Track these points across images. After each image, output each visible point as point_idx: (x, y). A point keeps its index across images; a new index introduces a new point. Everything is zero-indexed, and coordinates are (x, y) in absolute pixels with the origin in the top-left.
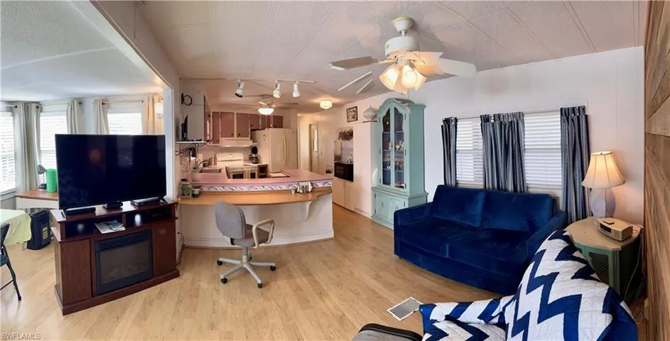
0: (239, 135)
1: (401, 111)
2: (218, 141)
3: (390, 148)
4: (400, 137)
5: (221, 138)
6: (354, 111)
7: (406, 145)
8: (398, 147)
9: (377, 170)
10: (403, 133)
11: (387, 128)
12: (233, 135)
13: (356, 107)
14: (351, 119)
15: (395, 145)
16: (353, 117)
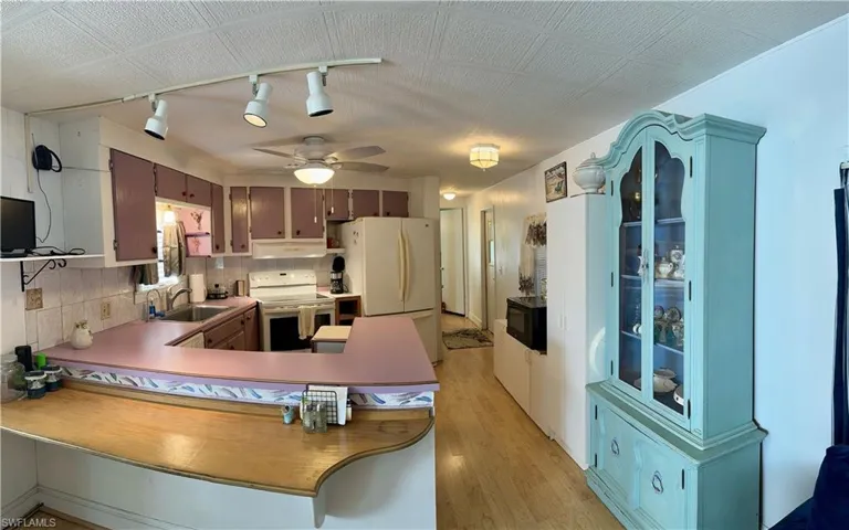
0: (298, 233)
1: (676, 149)
2: (244, 247)
3: (640, 271)
4: (672, 235)
5: (250, 241)
6: (560, 175)
7: (692, 264)
8: (665, 269)
9: (603, 332)
10: (683, 224)
11: (631, 209)
12: (281, 234)
13: (564, 165)
14: (553, 194)
15: (658, 260)
16: (558, 190)
